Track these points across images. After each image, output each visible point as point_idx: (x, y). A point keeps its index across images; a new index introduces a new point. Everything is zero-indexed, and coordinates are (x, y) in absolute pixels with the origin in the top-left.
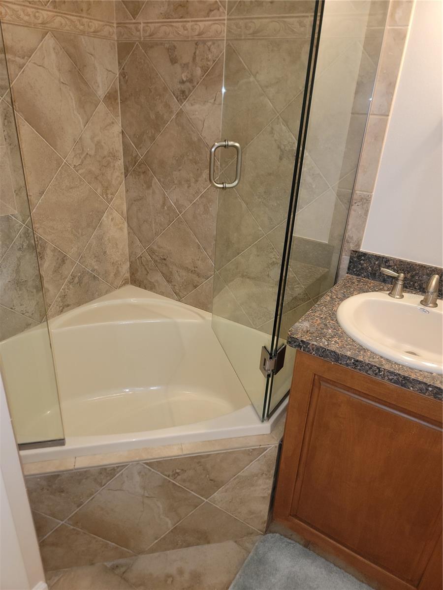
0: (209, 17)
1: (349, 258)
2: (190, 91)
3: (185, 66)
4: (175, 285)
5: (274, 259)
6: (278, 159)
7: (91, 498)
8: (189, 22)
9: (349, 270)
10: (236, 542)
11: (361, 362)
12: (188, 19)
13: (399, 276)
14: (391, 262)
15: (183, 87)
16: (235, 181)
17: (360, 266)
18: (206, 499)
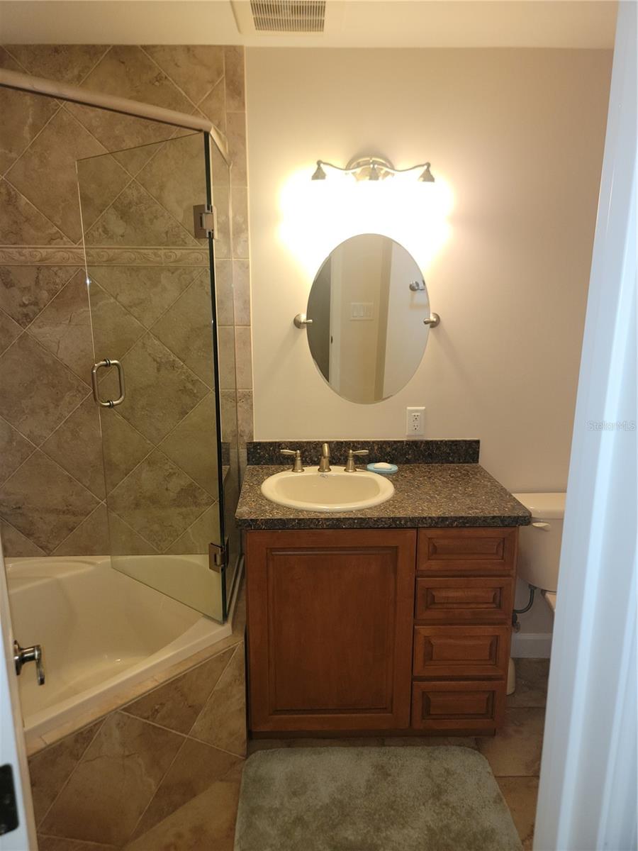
0: (50, 244)
1: (246, 450)
2: (35, 314)
3: (26, 290)
4: (39, 537)
5: (170, 470)
6: (156, 371)
7: (66, 782)
8: (26, 248)
9: (249, 461)
10: (221, 780)
11: (303, 519)
12: (25, 246)
13: (296, 454)
14: (283, 445)
15: (25, 310)
16: (120, 397)
17: (258, 455)
18: (186, 734)
